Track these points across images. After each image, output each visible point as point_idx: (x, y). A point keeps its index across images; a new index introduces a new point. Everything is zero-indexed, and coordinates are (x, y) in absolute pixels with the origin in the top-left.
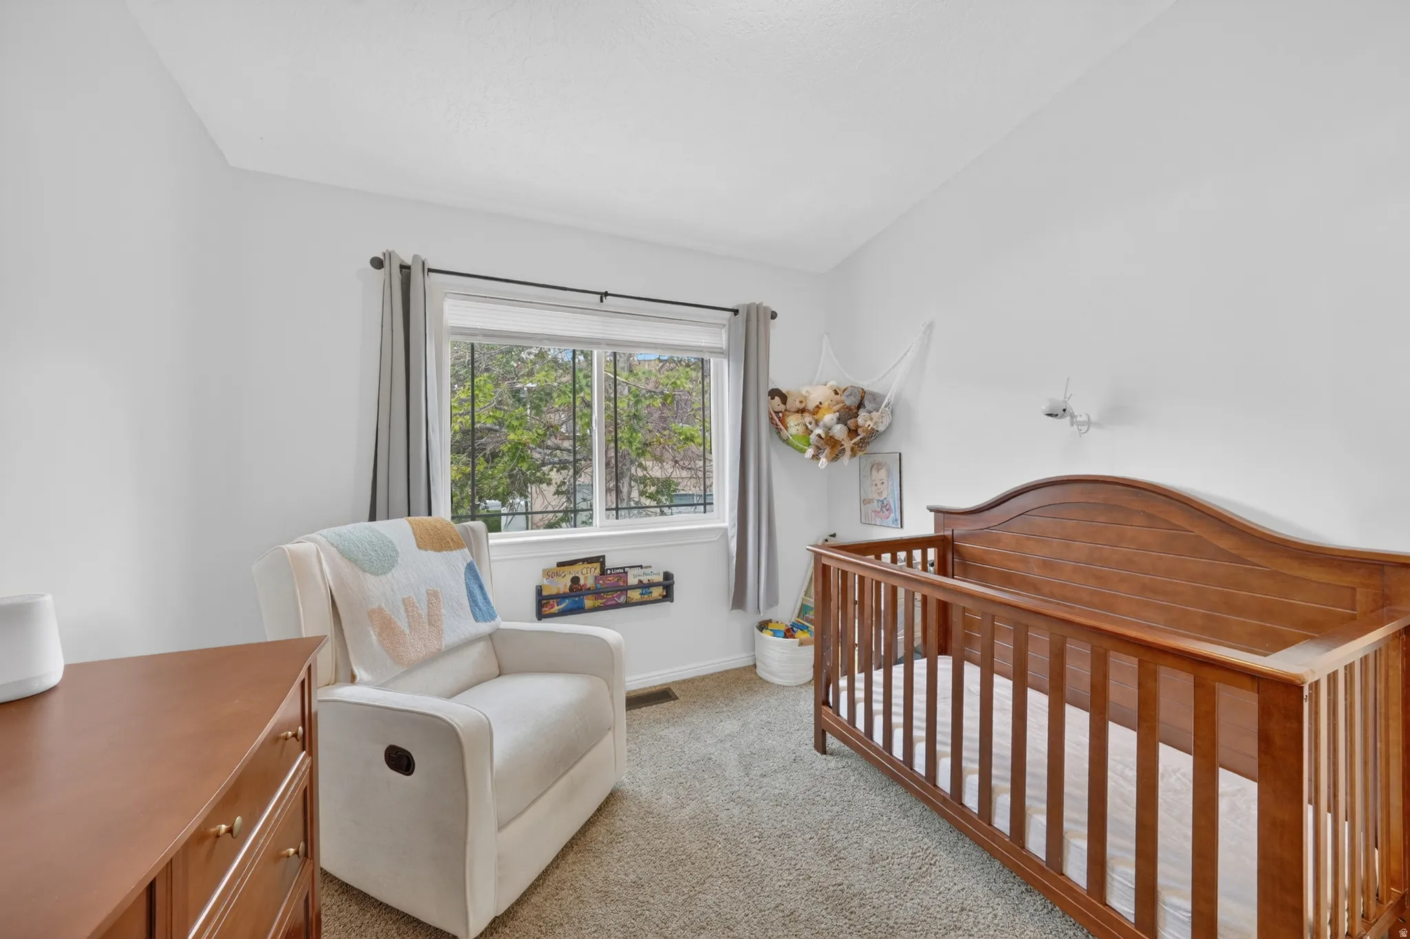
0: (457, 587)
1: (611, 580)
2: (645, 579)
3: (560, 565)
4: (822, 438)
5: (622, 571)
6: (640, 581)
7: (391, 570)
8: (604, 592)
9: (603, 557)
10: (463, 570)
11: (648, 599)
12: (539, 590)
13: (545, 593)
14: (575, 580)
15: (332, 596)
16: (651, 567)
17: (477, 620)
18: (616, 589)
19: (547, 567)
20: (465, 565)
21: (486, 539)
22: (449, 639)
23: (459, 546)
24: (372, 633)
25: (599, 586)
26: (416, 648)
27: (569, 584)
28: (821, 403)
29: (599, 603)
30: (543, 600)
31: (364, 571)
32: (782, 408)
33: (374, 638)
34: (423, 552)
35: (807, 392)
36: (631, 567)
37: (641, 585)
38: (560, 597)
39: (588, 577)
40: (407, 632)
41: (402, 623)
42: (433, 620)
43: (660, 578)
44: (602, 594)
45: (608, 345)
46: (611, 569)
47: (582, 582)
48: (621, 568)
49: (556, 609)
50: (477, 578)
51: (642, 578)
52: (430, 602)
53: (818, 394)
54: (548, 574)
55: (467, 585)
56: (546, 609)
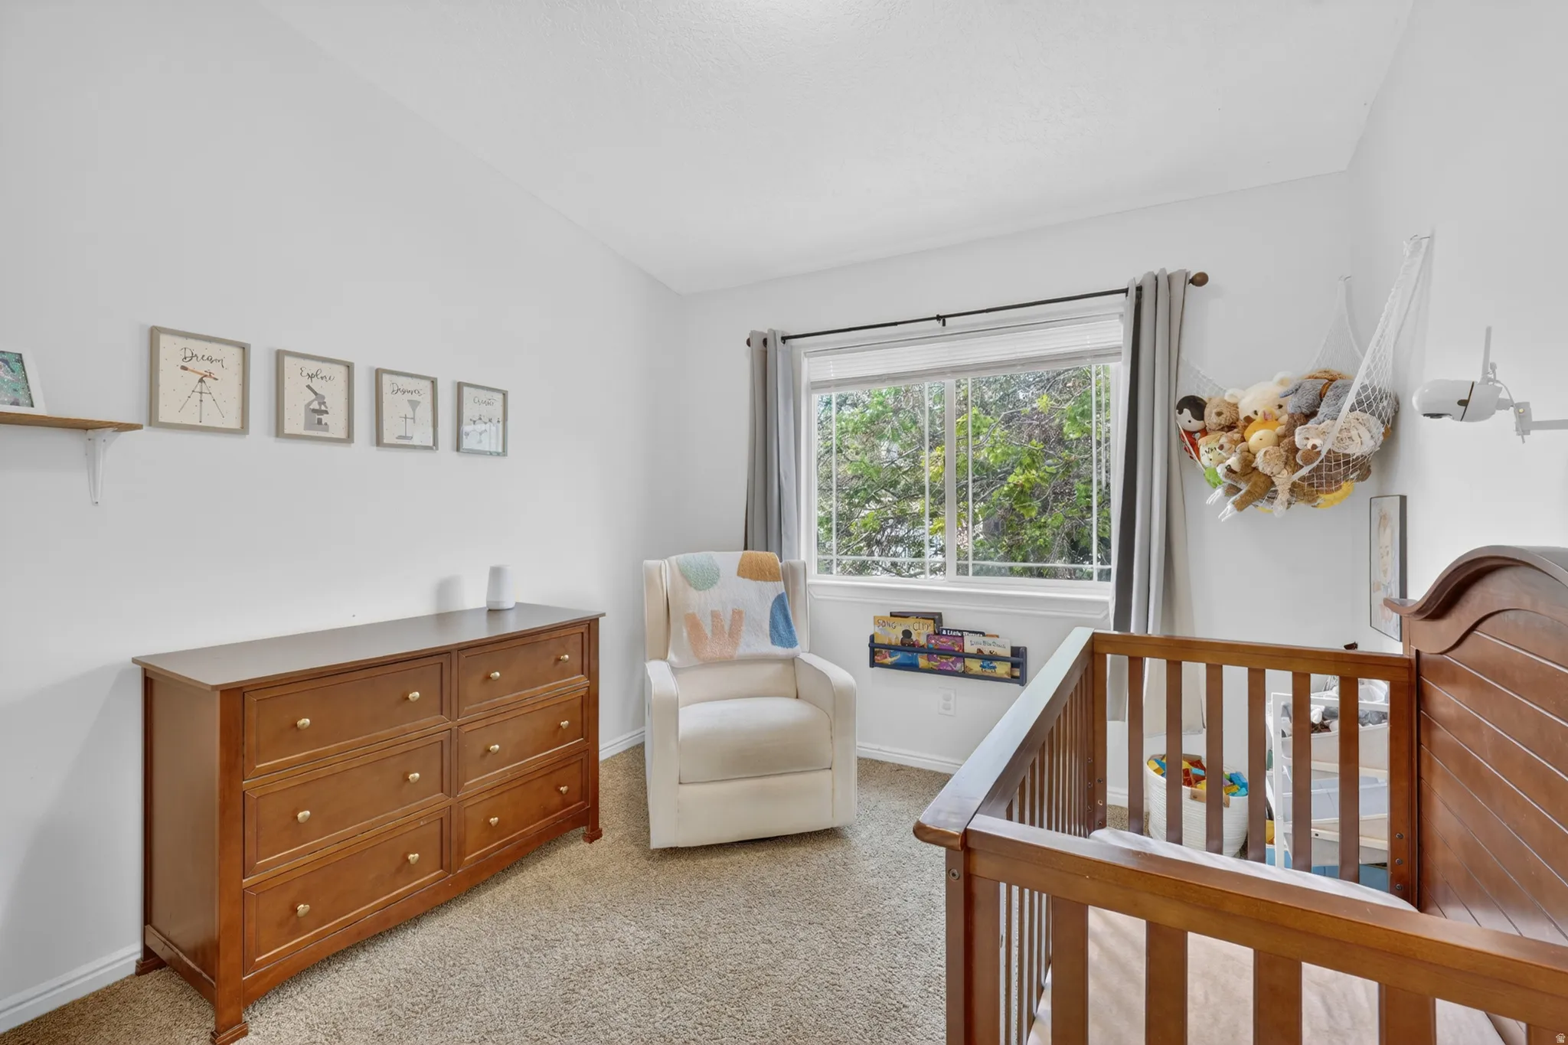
0: (762, 613)
1: (944, 643)
2: (986, 650)
3: (892, 615)
4: (1234, 472)
5: (959, 635)
6: (979, 651)
7: (709, 588)
8: (938, 654)
9: (940, 615)
10: (772, 599)
11: (991, 675)
12: (872, 638)
13: (876, 641)
14: (907, 634)
15: (668, 599)
16: (998, 636)
17: (773, 643)
18: (951, 653)
19: (879, 614)
20: (776, 595)
21: (804, 578)
22: (742, 650)
23: (774, 577)
24: (684, 630)
25: (931, 646)
26: (712, 649)
27: (901, 636)
28: (1256, 413)
29: (933, 664)
30: (877, 648)
31: (691, 585)
32: (1196, 425)
33: (685, 634)
34: (741, 579)
35: (1232, 395)
36: (970, 632)
37: (979, 655)
38: (890, 648)
39: (921, 633)
40: (709, 635)
41: (708, 630)
42: (734, 634)
43: (1006, 653)
44: (935, 656)
45: (953, 372)
46: (947, 630)
47: (914, 637)
48: (960, 631)
49: (889, 660)
50: (784, 609)
51: (981, 647)
52: (733, 620)
53: (1252, 399)
54: (879, 621)
55: (772, 612)
56: (879, 658)
